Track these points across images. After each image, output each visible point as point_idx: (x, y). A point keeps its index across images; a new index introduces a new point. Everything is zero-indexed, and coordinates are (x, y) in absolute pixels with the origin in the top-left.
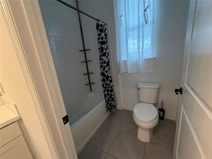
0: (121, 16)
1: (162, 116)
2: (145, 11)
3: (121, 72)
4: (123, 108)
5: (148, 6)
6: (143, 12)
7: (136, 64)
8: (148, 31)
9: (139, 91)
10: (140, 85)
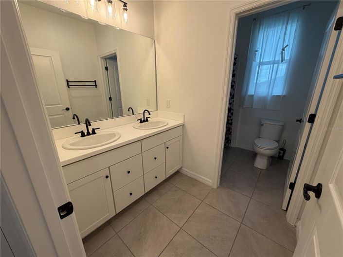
0: (257, 51)
1: (281, 155)
2: (283, 50)
3: (244, 107)
4: (237, 146)
5: (287, 45)
6: (281, 50)
7: (263, 100)
8: (283, 67)
9: (262, 126)
10: (263, 122)
